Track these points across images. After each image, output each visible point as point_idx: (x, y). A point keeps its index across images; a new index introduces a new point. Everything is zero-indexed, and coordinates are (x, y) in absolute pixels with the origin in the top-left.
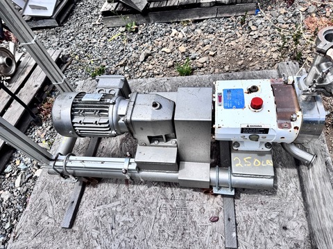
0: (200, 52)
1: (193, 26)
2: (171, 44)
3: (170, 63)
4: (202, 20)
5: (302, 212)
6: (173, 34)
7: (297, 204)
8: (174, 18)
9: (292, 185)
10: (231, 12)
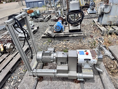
0: (69, 47)
1: (67, 42)
2: (61, 45)
3: (61, 50)
4: (69, 40)
5: (102, 87)
6: (61, 43)
7: (101, 85)
8: (62, 39)
9: (98, 80)
10: (77, 39)
